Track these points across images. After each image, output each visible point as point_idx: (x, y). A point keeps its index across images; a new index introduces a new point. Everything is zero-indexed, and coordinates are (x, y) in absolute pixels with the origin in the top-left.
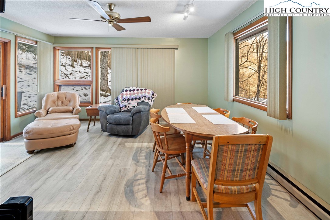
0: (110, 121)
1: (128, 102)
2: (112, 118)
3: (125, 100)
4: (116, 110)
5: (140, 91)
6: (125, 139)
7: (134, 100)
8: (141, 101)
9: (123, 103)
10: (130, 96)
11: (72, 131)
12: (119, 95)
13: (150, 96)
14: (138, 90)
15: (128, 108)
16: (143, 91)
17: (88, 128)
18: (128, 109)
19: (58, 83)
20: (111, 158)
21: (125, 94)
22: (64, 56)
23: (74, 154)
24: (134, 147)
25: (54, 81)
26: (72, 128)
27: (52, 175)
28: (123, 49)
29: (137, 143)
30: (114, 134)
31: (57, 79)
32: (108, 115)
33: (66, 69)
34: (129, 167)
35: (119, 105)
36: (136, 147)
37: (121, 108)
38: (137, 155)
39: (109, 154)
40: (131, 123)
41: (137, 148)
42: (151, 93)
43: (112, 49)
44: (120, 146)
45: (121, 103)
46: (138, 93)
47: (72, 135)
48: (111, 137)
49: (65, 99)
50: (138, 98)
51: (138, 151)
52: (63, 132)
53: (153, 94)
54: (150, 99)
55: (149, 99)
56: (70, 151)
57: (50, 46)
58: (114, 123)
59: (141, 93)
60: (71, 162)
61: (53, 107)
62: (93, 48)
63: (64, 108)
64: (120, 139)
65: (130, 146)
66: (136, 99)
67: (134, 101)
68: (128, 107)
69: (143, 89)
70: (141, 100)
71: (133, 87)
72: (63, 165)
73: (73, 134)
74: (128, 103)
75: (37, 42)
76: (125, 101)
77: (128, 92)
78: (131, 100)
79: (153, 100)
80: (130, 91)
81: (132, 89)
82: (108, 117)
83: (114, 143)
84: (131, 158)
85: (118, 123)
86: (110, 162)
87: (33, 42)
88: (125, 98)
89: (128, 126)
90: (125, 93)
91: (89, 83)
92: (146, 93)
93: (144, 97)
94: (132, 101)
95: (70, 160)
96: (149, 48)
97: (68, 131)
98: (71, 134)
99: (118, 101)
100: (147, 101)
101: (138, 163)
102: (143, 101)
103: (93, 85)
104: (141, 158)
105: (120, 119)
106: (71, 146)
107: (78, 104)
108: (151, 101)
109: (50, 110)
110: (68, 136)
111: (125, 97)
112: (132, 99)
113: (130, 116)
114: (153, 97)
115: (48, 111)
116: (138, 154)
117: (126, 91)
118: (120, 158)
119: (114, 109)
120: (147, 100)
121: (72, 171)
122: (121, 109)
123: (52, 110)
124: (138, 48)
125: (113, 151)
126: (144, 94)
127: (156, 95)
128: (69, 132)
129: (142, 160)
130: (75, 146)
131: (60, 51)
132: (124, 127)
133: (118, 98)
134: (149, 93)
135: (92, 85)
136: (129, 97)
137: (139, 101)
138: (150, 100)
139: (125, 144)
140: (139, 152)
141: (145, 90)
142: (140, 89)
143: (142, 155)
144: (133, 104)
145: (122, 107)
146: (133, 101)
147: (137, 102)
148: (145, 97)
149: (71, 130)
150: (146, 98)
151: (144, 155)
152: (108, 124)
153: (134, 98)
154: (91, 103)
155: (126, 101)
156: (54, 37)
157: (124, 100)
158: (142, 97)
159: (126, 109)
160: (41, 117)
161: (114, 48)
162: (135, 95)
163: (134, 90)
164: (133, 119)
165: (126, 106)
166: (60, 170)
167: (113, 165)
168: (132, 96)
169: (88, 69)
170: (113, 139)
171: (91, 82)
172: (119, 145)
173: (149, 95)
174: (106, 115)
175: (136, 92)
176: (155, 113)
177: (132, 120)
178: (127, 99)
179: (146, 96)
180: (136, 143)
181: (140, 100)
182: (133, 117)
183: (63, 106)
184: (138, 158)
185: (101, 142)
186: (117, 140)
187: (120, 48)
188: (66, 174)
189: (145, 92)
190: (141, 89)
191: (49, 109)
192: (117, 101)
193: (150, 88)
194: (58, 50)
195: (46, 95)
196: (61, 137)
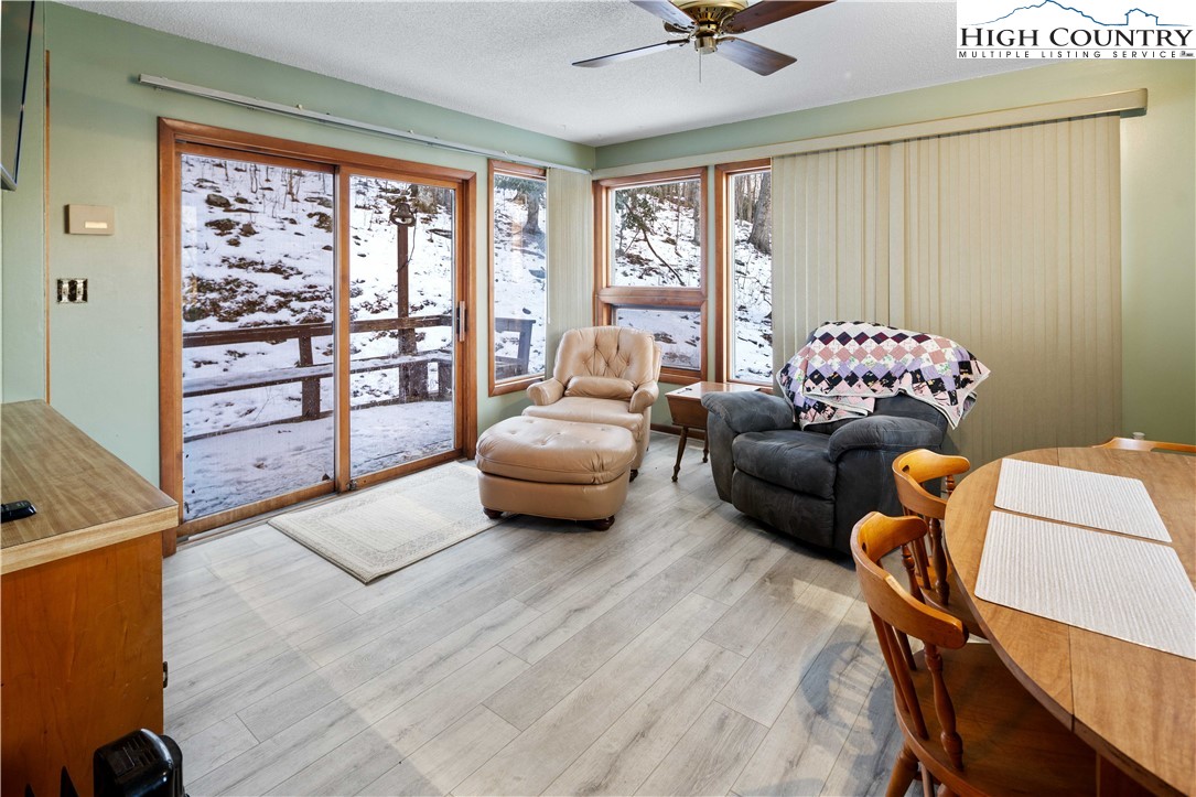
0: (742, 461)
1: (831, 388)
2: (748, 451)
3: (817, 377)
4: (773, 416)
5: (889, 345)
6: (800, 560)
7: (861, 381)
8: (893, 394)
9: (809, 389)
10: (842, 365)
11: (599, 475)
12: (792, 354)
13: (947, 371)
14: (880, 338)
15: (830, 417)
16: (909, 344)
17: (677, 468)
18: (833, 419)
19: (607, 296)
20: (709, 635)
21: (821, 354)
22: (678, 210)
23: (597, 561)
24: (833, 614)
25: (596, 293)
26: (596, 462)
27: (502, 624)
28: (821, 156)
29: (849, 600)
30: (757, 518)
31: (604, 285)
32: (739, 433)
33: (680, 252)
34: (768, 724)
35: (792, 398)
36: (839, 617)
37: (798, 410)
38: (829, 666)
39: (709, 606)
40: (828, 491)
41: (843, 629)
42: (951, 356)
43: (775, 164)
44: (768, 584)
45: (799, 390)
46: (879, 354)
47: (599, 488)
48: (744, 531)
49: (615, 351)
50: (880, 375)
51: (844, 646)
52: (570, 471)
53: (965, 366)
54: (943, 389)
55: (937, 386)
56: (590, 546)
57: (583, 178)
58: (756, 473)
59: (898, 353)
60: (575, 592)
61: (581, 375)
62: (706, 168)
63: (611, 382)
64: (778, 553)
65: (814, 606)
66: (869, 378)
67: (862, 388)
68: (830, 411)
69: (906, 337)
70: (897, 386)
71: (856, 323)
72: (547, 597)
73: (600, 484)
74: (833, 393)
75: (544, 171)
76: (817, 382)
77: (835, 345)
78: (844, 383)
79: (962, 394)
80: (844, 338)
81: (853, 331)
82: (735, 441)
83: (748, 564)
84: (794, 676)
85: (769, 476)
86: (697, 656)
87: (536, 172)
88: (816, 372)
89: (815, 503)
90: (818, 346)
91: (694, 301)
92: (925, 356)
93: (908, 378)
94: (851, 384)
95: (573, 580)
96: (949, 135)
97: (583, 471)
98: (593, 484)
99: (790, 381)
100: (926, 395)
101: (819, 719)
102: (902, 395)
103: (707, 309)
104: (846, 693)
105: (782, 462)
106: (600, 525)
107: (653, 372)
108: (954, 399)
109: (570, 385)
110: (586, 489)
111: (817, 364)
112: (852, 379)
113: (826, 458)
114: (967, 381)
115: (565, 388)
116: (839, 665)
117: (826, 339)
118: (747, 652)
119: (768, 413)
120: (927, 390)
121: (561, 631)
122: (798, 418)
123: (576, 386)
124: (888, 143)
125: (731, 601)
126: (909, 357)
127: (986, 372)
128: (589, 477)
129: (848, 709)
130: (613, 529)
131: (612, 194)
132: (795, 501)
133: (788, 365)
134: (937, 357)
135: (703, 307)
136: (836, 368)
137: (884, 392)
138: (941, 395)
139: (792, 584)
140: (847, 654)
141: (921, 339)
142: (890, 333)
143: (860, 677)
144: (855, 403)
145: (806, 409)
146: (855, 386)
147: (877, 395)
148: (917, 376)
149: (594, 469)
150: (922, 380)
151: (868, 681)
152: (736, 471)
153: (860, 374)
154: (700, 375)
155: (824, 384)
156: (596, 148)
157: (812, 377)
158: (901, 377)
159: (821, 418)
160: (540, 404)
161: (783, 157)
162: (864, 362)
163: (861, 338)
164: (838, 475)
165: (821, 407)
166: (532, 613)
167: (703, 672)
168: (853, 366)
169: (747, 248)
170: (752, 542)
171: (701, 295)
172: (763, 581)
173: (938, 367)
174: (732, 435)
175: (870, 345)
176: (915, 485)
177: (836, 482)
178: (826, 375)
179: (919, 371)
180: (849, 595)
181: (889, 385)
182: (837, 468)
183: (608, 376)
184: (833, 685)
185: (700, 539)
186: (766, 552)
187: (806, 154)
188: (538, 639)
189: (917, 353)
190: (895, 333)
191: (569, 381)
192: (785, 378)
193: (946, 334)
194: (607, 188)
195: (564, 335)
196: (565, 488)
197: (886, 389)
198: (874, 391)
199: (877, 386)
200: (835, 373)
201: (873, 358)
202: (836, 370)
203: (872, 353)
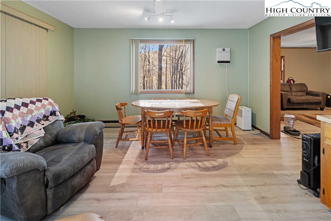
1: (22, 133)
5: (38, 104)
7: (36, 123)
9: (17, 139)
10: (23, 120)
14: (33, 102)
21: (12, 118)
45: (12, 142)
46: (38, 108)
50: (42, 118)
59: (43, 107)
66: (38, 120)
67: (37, 126)
69: (42, 100)
70: (50, 119)
74: (25, 134)
77: (16, 112)
78: (28, 128)
80: (18, 107)
81: (20, 103)
90: (8, 115)
94: (32, 127)
102: (56, 120)
112: (31, 124)
117: (10, 110)
126: (49, 107)
136: (21, 122)
137: (47, 123)
141: (46, 99)
146: (35, 126)
147: (43, 126)
153: (34, 120)
155: (18, 132)
157: (15, 131)
158: (50, 115)
162: (34, 114)
163: (25, 105)
165: (20, 145)
168: (29, 118)
175: (31, 106)
178: (18, 128)
190: (34, 99)
197: (47, 121)
198: (43, 124)
199: (43, 122)
200: (21, 125)
201: (37, 112)
202: (21, 124)
203: (35, 109)
